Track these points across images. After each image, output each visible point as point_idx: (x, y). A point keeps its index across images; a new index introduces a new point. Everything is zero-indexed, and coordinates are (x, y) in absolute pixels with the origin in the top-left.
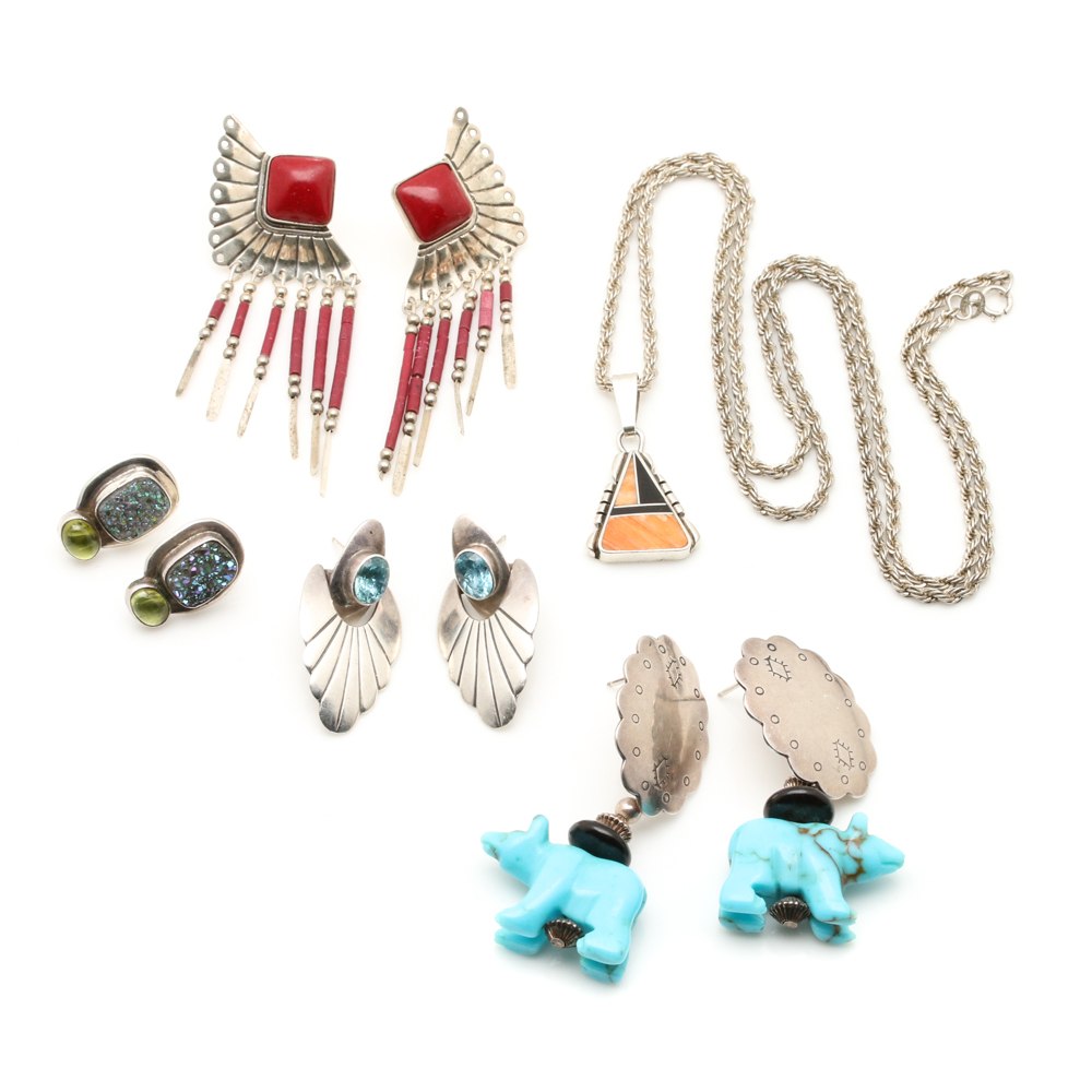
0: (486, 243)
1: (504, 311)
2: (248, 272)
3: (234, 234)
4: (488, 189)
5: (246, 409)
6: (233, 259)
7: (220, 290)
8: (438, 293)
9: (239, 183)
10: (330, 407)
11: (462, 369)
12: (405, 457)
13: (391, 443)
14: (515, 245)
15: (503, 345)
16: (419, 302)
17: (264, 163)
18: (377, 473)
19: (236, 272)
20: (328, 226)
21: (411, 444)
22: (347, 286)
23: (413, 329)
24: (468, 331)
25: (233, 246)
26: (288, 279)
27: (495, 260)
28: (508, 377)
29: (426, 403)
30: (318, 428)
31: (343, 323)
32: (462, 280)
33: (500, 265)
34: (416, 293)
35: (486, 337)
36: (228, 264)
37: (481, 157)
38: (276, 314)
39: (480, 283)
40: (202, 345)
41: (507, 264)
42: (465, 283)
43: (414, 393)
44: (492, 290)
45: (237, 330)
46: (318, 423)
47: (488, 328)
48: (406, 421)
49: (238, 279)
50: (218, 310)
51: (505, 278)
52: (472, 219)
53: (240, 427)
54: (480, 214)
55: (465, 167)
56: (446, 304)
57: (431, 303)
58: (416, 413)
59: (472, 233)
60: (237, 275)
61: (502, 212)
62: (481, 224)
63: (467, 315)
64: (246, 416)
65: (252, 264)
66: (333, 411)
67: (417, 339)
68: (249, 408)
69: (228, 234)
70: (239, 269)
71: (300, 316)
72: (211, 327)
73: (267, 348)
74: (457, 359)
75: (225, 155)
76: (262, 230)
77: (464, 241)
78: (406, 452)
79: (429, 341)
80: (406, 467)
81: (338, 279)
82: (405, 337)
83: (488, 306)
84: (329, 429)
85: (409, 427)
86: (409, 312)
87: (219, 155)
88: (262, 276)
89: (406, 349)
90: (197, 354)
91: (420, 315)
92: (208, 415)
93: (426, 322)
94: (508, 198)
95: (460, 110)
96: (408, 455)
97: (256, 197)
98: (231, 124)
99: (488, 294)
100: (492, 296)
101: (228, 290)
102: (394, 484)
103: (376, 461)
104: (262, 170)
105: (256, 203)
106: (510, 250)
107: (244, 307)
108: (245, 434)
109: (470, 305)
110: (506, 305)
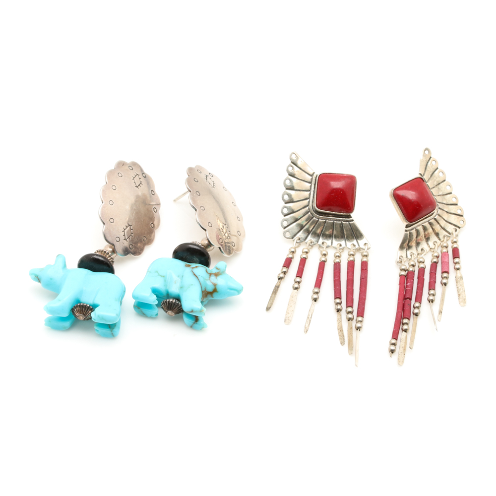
0: (442, 226)
1: (456, 263)
2: (304, 242)
3: (296, 220)
4: (443, 195)
5: (308, 318)
6: (295, 235)
7: (288, 252)
8: (417, 254)
9: (299, 190)
10: (358, 316)
11: (434, 295)
12: (404, 344)
13: (395, 335)
14: (459, 228)
15: (457, 282)
16: (406, 259)
17: (314, 179)
18: (388, 353)
19: (297, 243)
20: (352, 215)
21: (406, 337)
22: (362, 251)
23: (403, 273)
24: (436, 274)
25: (295, 227)
26: (328, 247)
27: (448, 237)
28: (461, 300)
29: (413, 314)
30: (351, 328)
31: (362, 270)
32: (429, 247)
33: (451, 239)
34: (403, 253)
35: (447, 278)
36: (292, 238)
37: (439, 176)
38: (322, 265)
39: (440, 248)
40: (280, 282)
41: (455, 238)
42: (431, 249)
43: (406, 308)
44: (448, 252)
45: (300, 274)
46: (352, 325)
47: (447, 272)
48: (403, 324)
49: (298, 247)
50: (288, 263)
51: (455, 245)
52: (435, 211)
53: (305, 328)
54: (440, 208)
55: (430, 181)
56: (421, 260)
57: (413, 259)
58: (409, 319)
59: (435, 219)
60: (298, 244)
61: (452, 209)
62: (440, 214)
63: (434, 266)
64: (308, 321)
65: (306, 238)
66: (360, 319)
67: (406, 279)
68: (310, 317)
69: (293, 221)
70: (298, 241)
71: (337, 267)
72: (285, 273)
73: (318, 284)
74: (430, 289)
75: (290, 175)
76: (313, 217)
77: (431, 224)
78: (404, 341)
79: (413, 280)
80: (405, 350)
81: (357, 246)
82: (399, 278)
83: (446, 260)
84: (358, 329)
85: (405, 327)
86: (400, 265)
87: (287, 175)
88: (312, 245)
89: (400, 284)
90: (277, 288)
91: (406, 265)
92: (285, 321)
93: (411, 269)
94: (454, 201)
95: (427, 149)
96: (406, 343)
97: (309, 198)
98: (294, 157)
99: (445, 254)
100: (448, 255)
101: (293, 252)
102: (399, 359)
103: (387, 347)
104: (313, 182)
105: (309, 202)
106: (456, 231)
107: (303, 261)
108: (308, 332)
109: (435, 260)
110: (457, 260)
